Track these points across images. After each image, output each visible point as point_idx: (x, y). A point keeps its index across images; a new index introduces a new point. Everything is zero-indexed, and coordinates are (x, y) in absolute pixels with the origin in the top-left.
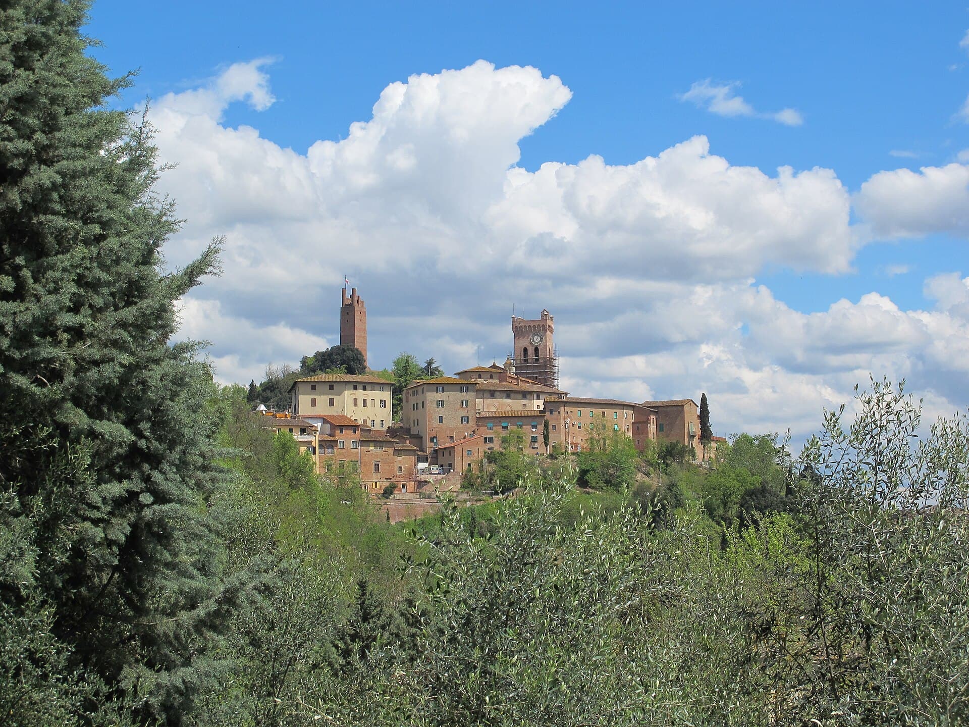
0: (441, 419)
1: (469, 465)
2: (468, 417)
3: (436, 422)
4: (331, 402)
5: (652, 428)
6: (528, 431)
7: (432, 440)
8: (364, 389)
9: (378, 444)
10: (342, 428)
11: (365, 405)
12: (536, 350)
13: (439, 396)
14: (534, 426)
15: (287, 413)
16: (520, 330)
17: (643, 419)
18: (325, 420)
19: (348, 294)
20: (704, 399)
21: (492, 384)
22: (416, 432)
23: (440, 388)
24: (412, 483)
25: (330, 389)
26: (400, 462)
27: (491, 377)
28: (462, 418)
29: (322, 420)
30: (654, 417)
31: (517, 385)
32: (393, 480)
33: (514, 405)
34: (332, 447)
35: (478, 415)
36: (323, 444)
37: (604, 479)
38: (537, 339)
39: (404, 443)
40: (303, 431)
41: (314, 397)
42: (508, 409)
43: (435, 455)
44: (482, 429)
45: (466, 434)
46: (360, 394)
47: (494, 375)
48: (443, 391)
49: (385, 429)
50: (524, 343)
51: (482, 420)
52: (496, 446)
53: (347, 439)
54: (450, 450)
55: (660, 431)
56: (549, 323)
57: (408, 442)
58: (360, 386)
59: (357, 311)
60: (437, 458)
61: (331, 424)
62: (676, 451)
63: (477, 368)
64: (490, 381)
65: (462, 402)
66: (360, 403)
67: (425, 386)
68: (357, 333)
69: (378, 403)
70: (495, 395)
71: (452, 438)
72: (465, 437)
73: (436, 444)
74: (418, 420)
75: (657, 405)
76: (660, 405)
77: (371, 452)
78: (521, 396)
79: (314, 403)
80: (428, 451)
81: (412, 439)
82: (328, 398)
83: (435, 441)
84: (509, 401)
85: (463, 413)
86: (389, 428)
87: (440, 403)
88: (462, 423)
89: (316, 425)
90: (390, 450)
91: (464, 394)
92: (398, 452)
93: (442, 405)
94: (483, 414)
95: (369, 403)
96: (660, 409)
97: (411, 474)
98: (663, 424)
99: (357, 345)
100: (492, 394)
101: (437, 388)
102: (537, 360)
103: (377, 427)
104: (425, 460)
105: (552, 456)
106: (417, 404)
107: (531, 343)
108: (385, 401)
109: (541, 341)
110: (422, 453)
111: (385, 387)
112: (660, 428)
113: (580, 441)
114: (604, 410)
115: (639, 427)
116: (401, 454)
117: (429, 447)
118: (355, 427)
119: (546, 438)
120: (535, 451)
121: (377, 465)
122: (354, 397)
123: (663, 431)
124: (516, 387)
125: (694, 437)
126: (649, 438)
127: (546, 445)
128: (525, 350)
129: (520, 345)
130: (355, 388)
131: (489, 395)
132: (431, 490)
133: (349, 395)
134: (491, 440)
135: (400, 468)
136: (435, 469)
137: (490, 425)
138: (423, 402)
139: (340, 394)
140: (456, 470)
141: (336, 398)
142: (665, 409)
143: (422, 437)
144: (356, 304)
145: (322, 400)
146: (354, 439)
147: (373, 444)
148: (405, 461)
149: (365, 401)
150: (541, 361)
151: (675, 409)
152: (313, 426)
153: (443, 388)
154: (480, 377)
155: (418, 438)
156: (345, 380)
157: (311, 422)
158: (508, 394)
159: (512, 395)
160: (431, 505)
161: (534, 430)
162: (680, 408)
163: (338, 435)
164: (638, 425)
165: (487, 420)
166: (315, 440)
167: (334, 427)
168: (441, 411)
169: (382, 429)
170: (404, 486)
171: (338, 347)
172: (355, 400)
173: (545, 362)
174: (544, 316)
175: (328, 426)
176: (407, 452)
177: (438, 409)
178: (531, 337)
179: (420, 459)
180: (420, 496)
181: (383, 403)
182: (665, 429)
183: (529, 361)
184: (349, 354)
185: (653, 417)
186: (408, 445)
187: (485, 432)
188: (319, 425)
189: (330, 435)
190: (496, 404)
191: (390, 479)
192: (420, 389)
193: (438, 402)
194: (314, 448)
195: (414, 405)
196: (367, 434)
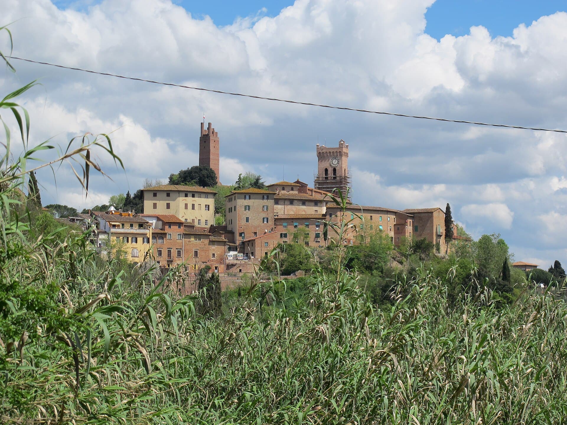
0: (247, 220)
1: (266, 253)
2: (268, 218)
3: (244, 222)
4: (168, 206)
5: (409, 228)
6: (313, 230)
7: (241, 234)
8: (193, 196)
9: (198, 236)
10: (170, 224)
11: (193, 208)
12: (335, 170)
13: (247, 202)
14: (318, 226)
15: (130, 213)
16: (322, 155)
17: (402, 222)
18: (158, 219)
19: (206, 127)
20: (448, 208)
21: (293, 195)
22: (230, 229)
23: (247, 197)
24: (222, 266)
25: (167, 196)
26: (214, 250)
27: (292, 189)
28: (264, 218)
29: (156, 218)
30: (411, 221)
31: (312, 195)
32: (208, 264)
33: (309, 210)
34: (163, 238)
35: (276, 217)
36: (155, 236)
37: (365, 265)
38: (335, 162)
39: (221, 236)
40: (141, 226)
41: (155, 202)
42: (304, 213)
43: (242, 246)
44: (279, 227)
45: (266, 231)
46: (190, 200)
47: (294, 188)
48: (250, 198)
49: (208, 226)
50: (326, 164)
51: (278, 221)
52: (289, 240)
53: (174, 232)
54: (252, 242)
55: (415, 231)
56: (344, 150)
57: (223, 236)
58: (190, 195)
59: (212, 140)
60: (244, 248)
61: (163, 221)
62: (423, 246)
63: (283, 183)
64: (291, 192)
65: (263, 207)
66: (190, 206)
67: (236, 195)
68: (211, 157)
69: (203, 207)
70: (294, 203)
71: (255, 233)
72: (265, 233)
73: (244, 238)
74: (231, 220)
75: (414, 212)
76: (416, 212)
77: (192, 243)
78: (313, 204)
79: (155, 206)
80: (238, 243)
81: (226, 234)
82: (165, 203)
83: (243, 235)
84: (304, 207)
85: (264, 215)
86: (211, 226)
87: (247, 208)
88: (263, 222)
89: (150, 222)
90: (207, 241)
91: (265, 201)
92: (212, 242)
93: (249, 209)
94: (280, 217)
95: (196, 207)
96: (415, 215)
97: (221, 259)
98: (417, 226)
99: (212, 166)
100: (291, 202)
101: (245, 196)
102: (335, 178)
103: (203, 225)
104: (235, 249)
105: (329, 248)
106: (231, 208)
107: (330, 165)
108: (209, 206)
109: (338, 163)
110: (233, 244)
111: (209, 196)
112: (415, 229)
113: (352, 238)
114: (371, 215)
115: (399, 228)
116: (214, 244)
117: (239, 240)
118: (180, 224)
119: (325, 234)
120: (317, 244)
121: (196, 253)
122: (185, 202)
123: (417, 231)
124: (311, 197)
125: (441, 236)
126: (407, 237)
127: (325, 240)
128: (326, 170)
129: (322, 167)
130: (186, 196)
131: (289, 203)
132: (236, 272)
133: (181, 200)
134: (285, 235)
135: (214, 255)
136: (241, 256)
137: (285, 224)
138: (235, 207)
139: (174, 200)
140: (256, 257)
141: (172, 203)
142: (419, 215)
143: (234, 233)
144: (211, 134)
145: (161, 204)
146: (178, 232)
147: (193, 237)
148: (217, 249)
149: (193, 205)
150: (338, 178)
151: (426, 215)
152: (148, 223)
153: (250, 196)
154: (283, 189)
155: (232, 233)
156: (179, 189)
157: (147, 220)
158: (304, 202)
159: (307, 203)
160: (233, 282)
161: (317, 229)
162: (430, 215)
163: (167, 230)
164: (398, 227)
165: (283, 221)
166: (149, 233)
167: (164, 224)
168: (248, 214)
169: (206, 226)
170: (216, 268)
171: (196, 167)
172: (186, 205)
173: (341, 179)
174: (341, 146)
175: (160, 223)
176: (219, 243)
177: (246, 212)
178: (330, 160)
179: (230, 249)
180: (228, 275)
181: (208, 207)
182: (419, 229)
183: (329, 178)
184: (204, 172)
185: (409, 221)
186: (223, 238)
187: (281, 229)
188: (154, 222)
189: (161, 229)
190: (295, 209)
191: (206, 262)
192: (233, 197)
193: (245, 206)
194: (148, 239)
195: (229, 209)
196: (190, 229)
